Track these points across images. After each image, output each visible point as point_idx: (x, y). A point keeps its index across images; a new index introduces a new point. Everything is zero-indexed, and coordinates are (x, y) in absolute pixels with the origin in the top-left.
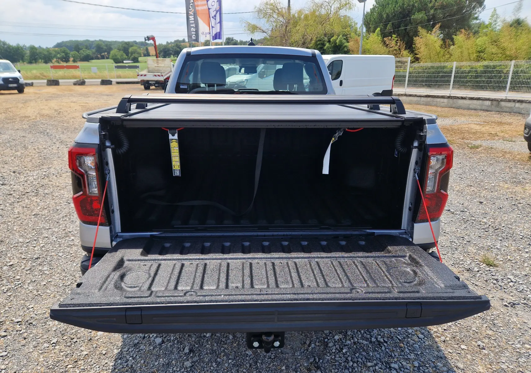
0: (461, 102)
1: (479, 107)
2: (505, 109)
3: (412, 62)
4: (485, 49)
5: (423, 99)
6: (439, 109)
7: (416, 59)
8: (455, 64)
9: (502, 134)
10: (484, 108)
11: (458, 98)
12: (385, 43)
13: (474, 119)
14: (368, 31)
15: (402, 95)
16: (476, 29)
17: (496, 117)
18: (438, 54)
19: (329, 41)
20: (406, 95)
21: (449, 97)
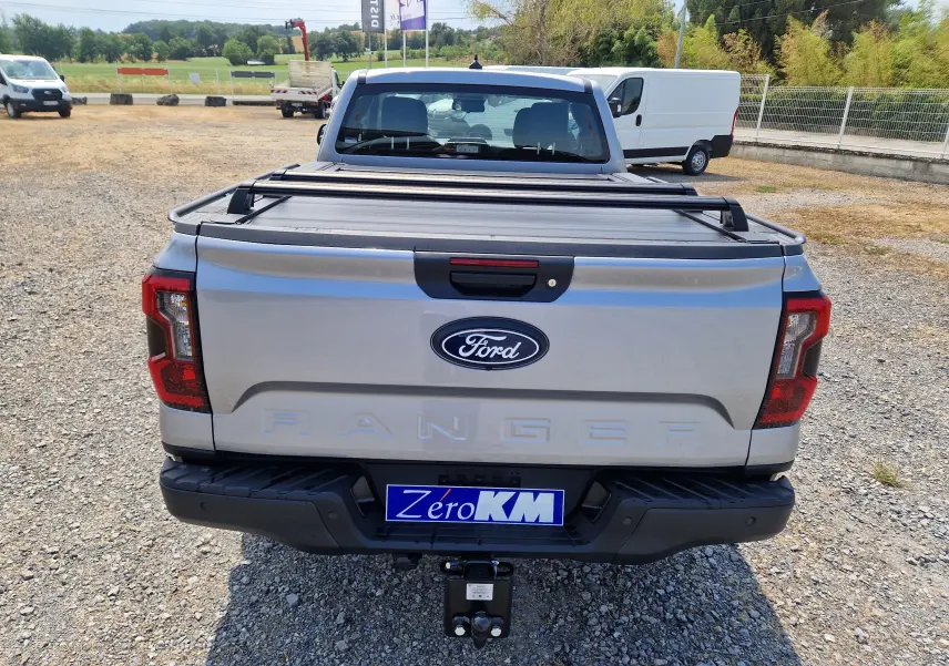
0: (858, 161)
1: (890, 172)
2: (938, 178)
3: (773, 83)
4: (909, 62)
5: (788, 153)
6: (817, 173)
7: (780, 77)
8: (851, 91)
9: (930, 228)
10: (899, 173)
11: (853, 153)
12: (723, 44)
13: (879, 195)
14: (694, 21)
15: (750, 144)
16: (895, 21)
17: (921, 193)
18: (821, 68)
19: (621, 38)
20: (757, 144)
21: (837, 151)
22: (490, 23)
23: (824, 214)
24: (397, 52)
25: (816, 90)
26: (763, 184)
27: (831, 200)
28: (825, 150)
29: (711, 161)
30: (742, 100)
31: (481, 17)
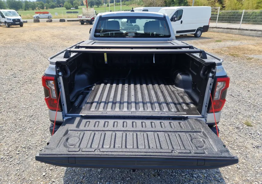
0: (245, 32)
1: (255, 35)
3: (221, 9)
5: (225, 30)
6: (234, 36)
7: (223, 7)
8: (244, 11)
10: (257, 35)
11: (244, 30)
13: (252, 42)
15: (214, 28)
18: (236, 4)
20: (216, 28)
21: (239, 29)
23: (235, 48)
24: (113, 4)
25: (233, 11)
26: (218, 39)
27: (237, 44)
28: (236, 29)
29: (203, 33)
30: (212, 14)
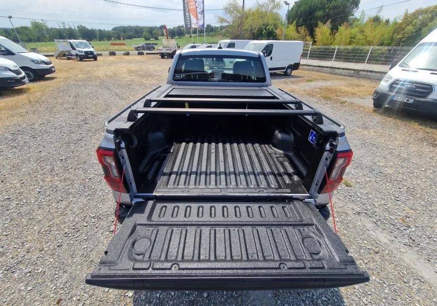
0: (337, 71)
1: (347, 74)
2: (361, 76)
3: (313, 45)
4: (355, 36)
5: (316, 68)
6: (324, 75)
7: (315, 42)
8: (337, 47)
9: (359, 93)
10: (350, 75)
11: (336, 68)
12: (298, 31)
13: (344, 82)
14: (289, 23)
15: (304, 65)
16: (352, 22)
17: (355, 81)
18: (328, 39)
19: (266, 29)
20: (307, 65)
21: (331, 67)
22: (224, 24)
23: (328, 90)
24: (196, 35)
25: (325, 47)
26: (308, 79)
27: (328, 84)
28: (327, 67)
29: (293, 72)
30: (304, 50)
31: (222, 23)
